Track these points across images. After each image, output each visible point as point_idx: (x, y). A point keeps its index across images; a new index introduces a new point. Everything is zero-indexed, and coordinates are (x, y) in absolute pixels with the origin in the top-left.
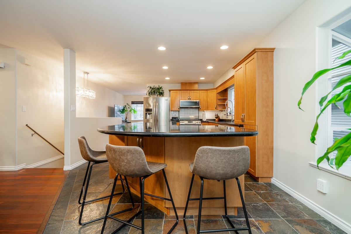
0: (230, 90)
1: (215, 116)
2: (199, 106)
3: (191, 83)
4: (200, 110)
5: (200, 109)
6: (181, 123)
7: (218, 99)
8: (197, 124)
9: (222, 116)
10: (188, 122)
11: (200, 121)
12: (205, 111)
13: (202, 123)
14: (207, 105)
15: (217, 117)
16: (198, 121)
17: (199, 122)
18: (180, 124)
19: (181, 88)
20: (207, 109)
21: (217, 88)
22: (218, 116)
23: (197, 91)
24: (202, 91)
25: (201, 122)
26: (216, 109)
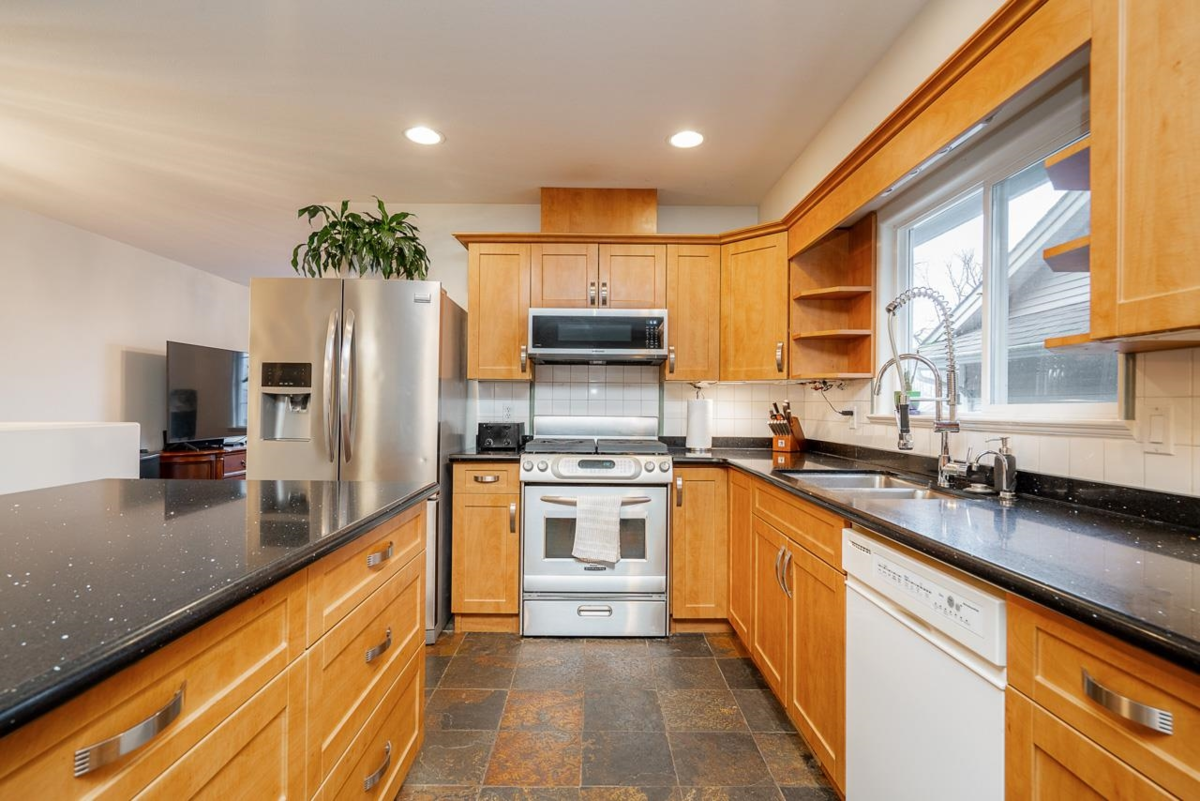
0: (895, 227)
1: (774, 417)
2: (663, 352)
3: (610, 191)
4: (668, 376)
5: (671, 372)
6: (532, 466)
7: (802, 300)
8: (644, 477)
9: (821, 420)
10: (583, 464)
11: (668, 460)
12: (703, 384)
13: (679, 470)
14: (714, 344)
15: (785, 423)
16: (656, 460)
17: (659, 466)
18: (525, 476)
19: (543, 225)
20: (722, 369)
21: (789, 223)
22: (788, 417)
23: (649, 249)
24: (686, 249)
25: (676, 464)
26: (780, 370)
